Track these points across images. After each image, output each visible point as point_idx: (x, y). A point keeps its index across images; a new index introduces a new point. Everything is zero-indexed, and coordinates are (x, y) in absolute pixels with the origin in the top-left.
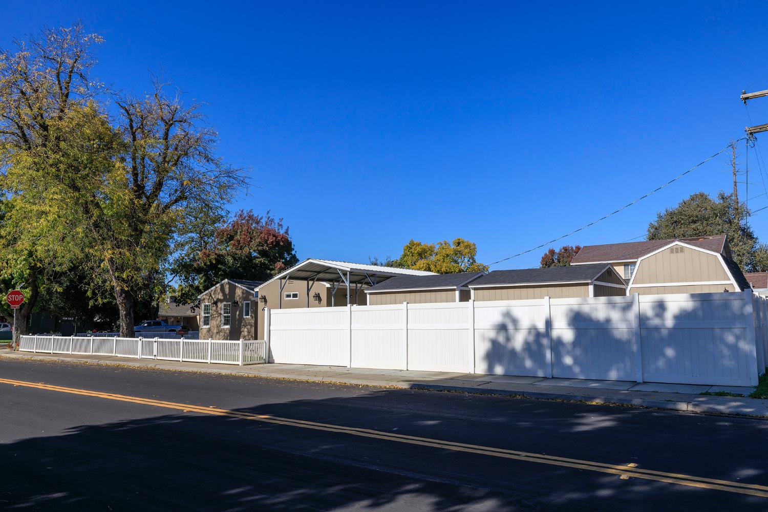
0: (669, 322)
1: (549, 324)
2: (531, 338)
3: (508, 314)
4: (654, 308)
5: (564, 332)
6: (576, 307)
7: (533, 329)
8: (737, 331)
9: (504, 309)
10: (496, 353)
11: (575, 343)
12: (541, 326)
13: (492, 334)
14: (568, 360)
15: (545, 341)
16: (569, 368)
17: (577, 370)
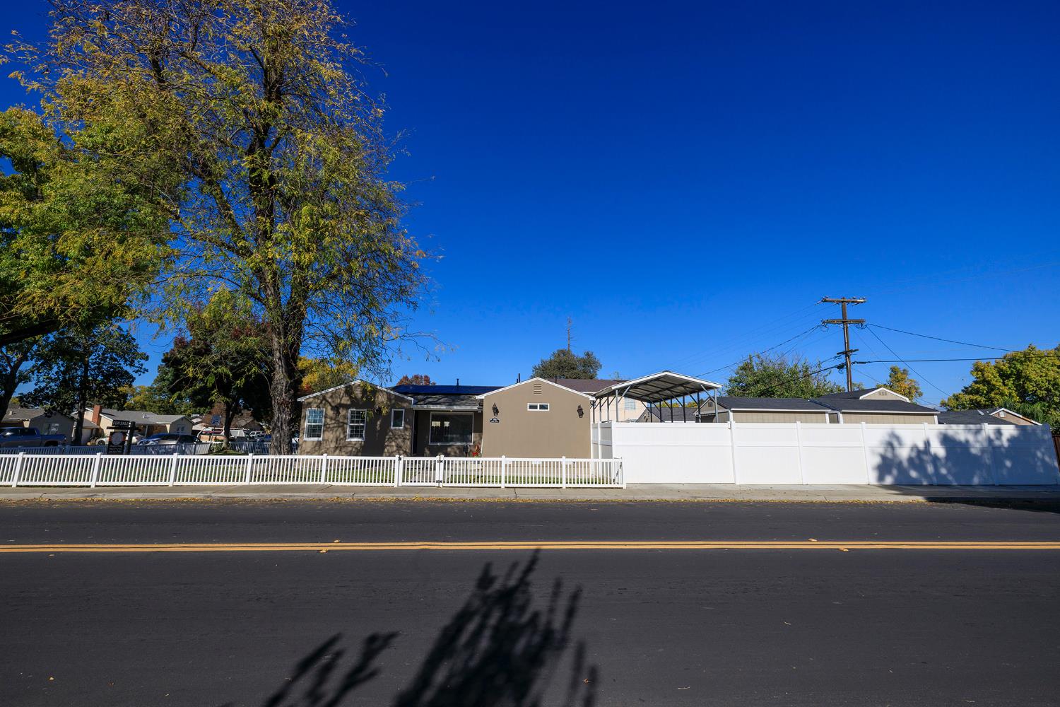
0: (1006, 444)
1: (927, 444)
2: (914, 454)
3: (894, 435)
4: (995, 433)
5: (938, 450)
6: (943, 431)
7: (914, 447)
8: (1043, 450)
9: (890, 431)
10: (886, 465)
11: (947, 458)
12: (921, 446)
13: (881, 450)
14: (943, 471)
15: (925, 458)
16: (944, 476)
17: (950, 478)
